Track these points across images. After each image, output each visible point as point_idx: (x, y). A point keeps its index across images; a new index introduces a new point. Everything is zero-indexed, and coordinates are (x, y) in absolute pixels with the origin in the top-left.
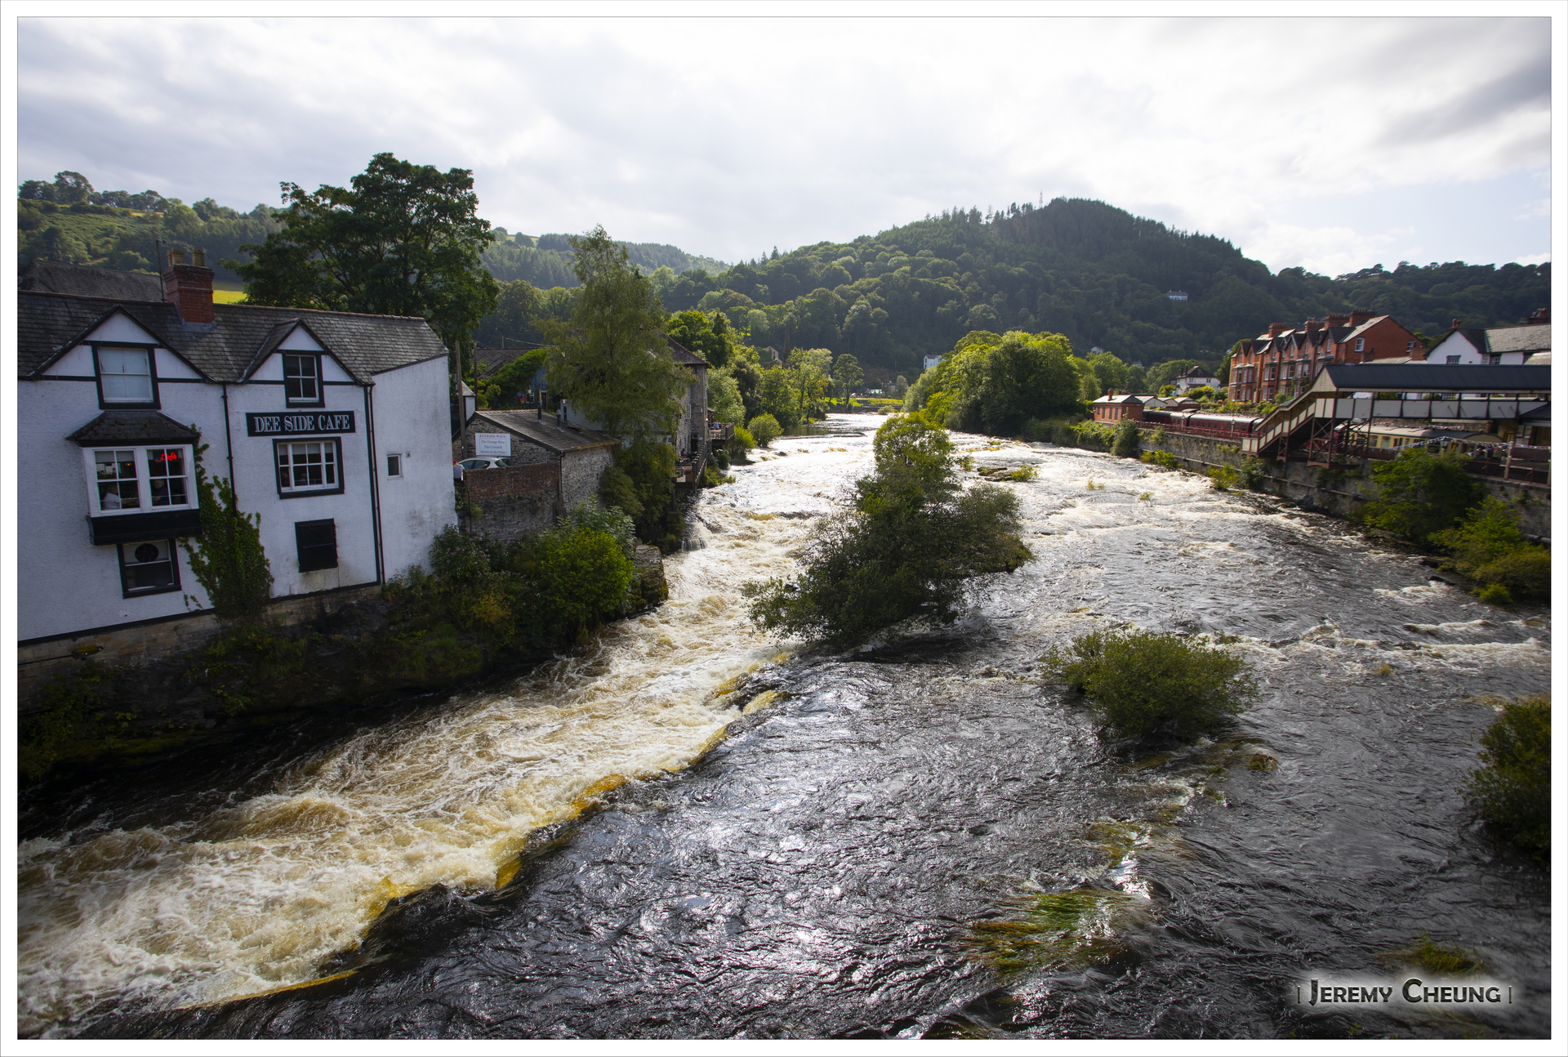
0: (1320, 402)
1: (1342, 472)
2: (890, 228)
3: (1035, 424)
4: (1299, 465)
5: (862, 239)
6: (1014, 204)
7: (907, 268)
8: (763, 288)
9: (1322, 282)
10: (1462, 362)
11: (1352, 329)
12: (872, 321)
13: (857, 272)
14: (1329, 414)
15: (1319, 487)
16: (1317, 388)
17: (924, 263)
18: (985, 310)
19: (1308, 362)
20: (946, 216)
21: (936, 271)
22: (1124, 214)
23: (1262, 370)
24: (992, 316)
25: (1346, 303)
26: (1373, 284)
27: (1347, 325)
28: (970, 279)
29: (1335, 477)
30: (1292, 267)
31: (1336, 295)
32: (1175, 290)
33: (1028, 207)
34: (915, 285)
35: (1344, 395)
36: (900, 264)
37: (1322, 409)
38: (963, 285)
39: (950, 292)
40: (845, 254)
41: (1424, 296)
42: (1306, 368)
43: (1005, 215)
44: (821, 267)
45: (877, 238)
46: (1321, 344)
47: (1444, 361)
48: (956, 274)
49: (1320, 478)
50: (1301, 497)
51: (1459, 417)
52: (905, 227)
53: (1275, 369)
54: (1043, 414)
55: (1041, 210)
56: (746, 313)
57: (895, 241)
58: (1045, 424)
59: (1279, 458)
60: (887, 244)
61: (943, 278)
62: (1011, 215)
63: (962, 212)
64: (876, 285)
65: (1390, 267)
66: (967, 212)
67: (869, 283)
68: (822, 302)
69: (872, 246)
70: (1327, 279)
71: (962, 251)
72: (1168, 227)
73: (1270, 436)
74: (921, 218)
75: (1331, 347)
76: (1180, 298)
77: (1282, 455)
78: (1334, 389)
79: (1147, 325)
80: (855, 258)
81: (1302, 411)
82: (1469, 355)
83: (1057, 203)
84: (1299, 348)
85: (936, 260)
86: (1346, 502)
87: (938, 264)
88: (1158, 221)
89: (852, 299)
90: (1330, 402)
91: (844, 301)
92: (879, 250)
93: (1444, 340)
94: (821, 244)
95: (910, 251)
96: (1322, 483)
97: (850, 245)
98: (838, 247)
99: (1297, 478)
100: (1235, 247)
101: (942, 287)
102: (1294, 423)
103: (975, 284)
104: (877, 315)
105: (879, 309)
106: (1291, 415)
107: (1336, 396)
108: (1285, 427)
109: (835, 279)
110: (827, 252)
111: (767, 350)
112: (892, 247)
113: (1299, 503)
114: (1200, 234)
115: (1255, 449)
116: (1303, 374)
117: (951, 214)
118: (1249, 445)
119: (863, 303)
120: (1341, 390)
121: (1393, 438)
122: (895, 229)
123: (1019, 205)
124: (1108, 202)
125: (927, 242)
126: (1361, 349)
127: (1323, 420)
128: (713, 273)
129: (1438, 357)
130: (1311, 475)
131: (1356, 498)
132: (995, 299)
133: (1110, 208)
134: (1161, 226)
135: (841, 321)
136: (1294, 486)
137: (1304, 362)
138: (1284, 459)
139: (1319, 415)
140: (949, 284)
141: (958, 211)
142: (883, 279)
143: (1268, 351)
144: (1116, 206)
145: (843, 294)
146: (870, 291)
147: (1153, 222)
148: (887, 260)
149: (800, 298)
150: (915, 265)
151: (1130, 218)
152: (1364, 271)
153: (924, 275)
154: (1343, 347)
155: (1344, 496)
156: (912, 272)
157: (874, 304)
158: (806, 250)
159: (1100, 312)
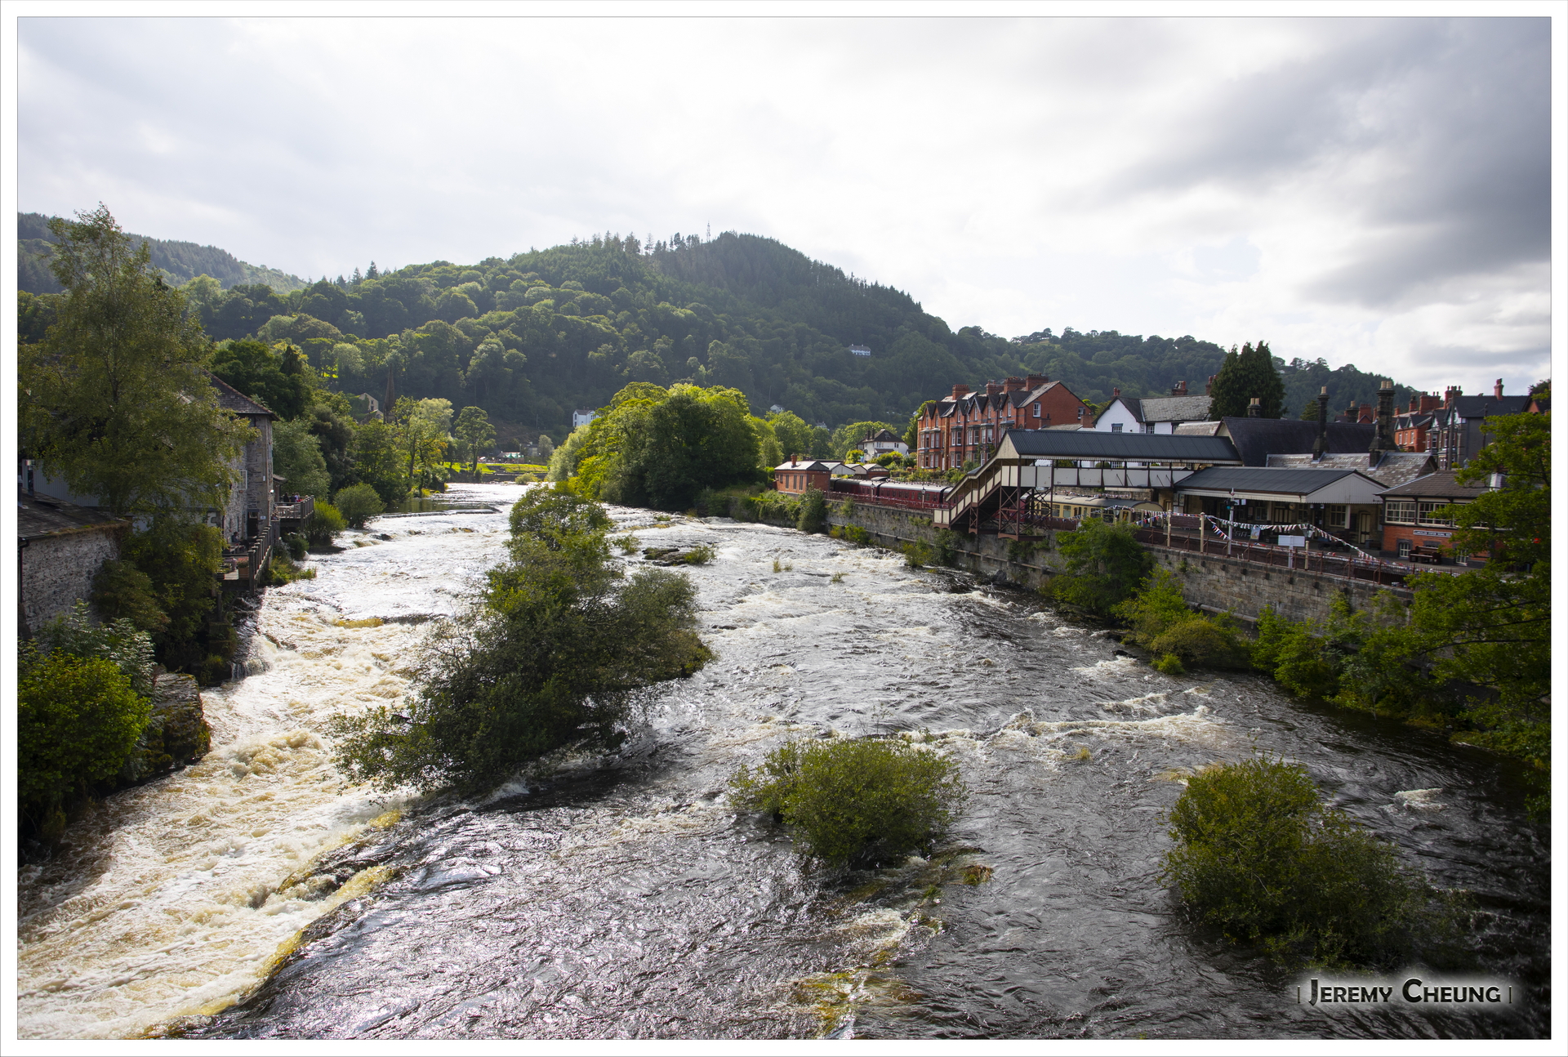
0: (1005, 469)
1: (1030, 544)
2: (527, 251)
3: (710, 495)
4: (990, 537)
5: (491, 262)
6: (678, 235)
7: (550, 302)
8: (356, 316)
9: (999, 344)
10: (1125, 430)
11: (1029, 394)
12: (506, 365)
13: (485, 303)
14: (1014, 483)
15: (1010, 560)
16: (1001, 455)
17: (571, 296)
18: (646, 358)
19: (991, 427)
20: (597, 242)
21: (586, 307)
22: (801, 255)
23: (948, 434)
24: (656, 365)
25: (1022, 366)
26: (1044, 348)
27: (1025, 389)
28: (628, 320)
29: (1023, 550)
30: (971, 326)
31: (1012, 358)
32: (857, 344)
33: (694, 239)
34: (560, 323)
35: (1027, 463)
36: (541, 296)
37: (1007, 477)
38: (620, 326)
39: (604, 334)
40: (469, 279)
41: (1088, 363)
42: (990, 433)
43: (668, 247)
44: (437, 294)
45: (511, 262)
46: (1003, 408)
47: (1109, 430)
48: (610, 312)
49: (1011, 552)
50: (995, 573)
51: (1126, 486)
52: (547, 251)
53: (961, 432)
54: (720, 483)
55: (709, 244)
56: (331, 347)
57: (534, 268)
58: (722, 495)
59: (971, 530)
60: (524, 270)
61: (595, 317)
62: (675, 248)
63: (616, 239)
64: (511, 321)
65: (1058, 333)
66: (622, 239)
67: (501, 318)
68: (438, 339)
69: (504, 271)
70: (1003, 340)
71: (617, 285)
72: (847, 274)
73: (961, 506)
74: (567, 242)
75: (1010, 410)
76: (863, 353)
77: (973, 527)
78: (1017, 456)
79: (830, 382)
80: (482, 285)
81: (988, 480)
82: (1131, 426)
83: (727, 237)
84: (982, 412)
85: (586, 295)
86: (1037, 575)
87: (588, 299)
88: (836, 267)
89: (479, 336)
90: (1015, 469)
91: (469, 339)
92: (514, 277)
93: (1108, 408)
94: (437, 264)
95: (554, 281)
96: (1013, 557)
97: (475, 268)
98: (460, 269)
99: (990, 552)
100: (915, 301)
101: (594, 327)
102: (983, 491)
103: (634, 325)
104: (512, 358)
105: (514, 351)
106: (980, 483)
107: (1020, 463)
108: (974, 497)
109: (456, 308)
110: (445, 274)
111: (362, 397)
112: (530, 274)
113: (993, 579)
114: (880, 285)
115: (946, 521)
116: (988, 439)
117: (603, 239)
118: (941, 517)
119: (493, 342)
120: (1024, 457)
121: (1073, 507)
122: (534, 253)
123: (684, 236)
124: (782, 242)
125: (575, 272)
126: (1039, 415)
127: (1009, 489)
128: (281, 291)
129: (1104, 426)
130: (1002, 548)
131: (1045, 572)
132: (659, 344)
133: (785, 249)
134: (839, 273)
135: (465, 363)
136: (988, 560)
137: (988, 427)
138: (975, 531)
139: (1005, 483)
140: (603, 324)
141: (612, 237)
142: (519, 314)
143: (953, 415)
144: (792, 247)
145: (467, 329)
146: (503, 327)
147: (831, 267)
148: (524, 289)
149: (408, 331)
150: (560, 299)
151: (806, 261)
152: (1036, 334)
153: (571, 311)
154: (1022, 412)
155: (1034, 570)
156: (556, 307)
157: (509, 344)
158: (416, 270)
159: (779, 365)
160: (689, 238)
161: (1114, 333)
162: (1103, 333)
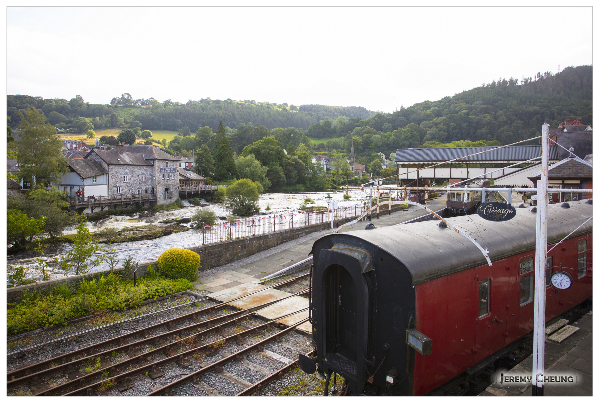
5: (445, 98)
6: (539, 73)
7: (465, 111)
13: (437, 114)
17: (476, 108)
20: (494, 83)
21: (481, 112)
28: (501, 115)
33: (548, 74)
34: (467, 120)
36: (462, 109)
38: (496, 118)
39: (487, 122)
40: (435, 106)
44: (420, 113)
45: (454, 97)
48: (493, 112)
52: (470, 90)
55: (558, 75)
57: (462, 98)
60: (458, 99)
61: (484, 115)
62: (537, 79)
64: (444, 120)
66: (507, 80)
67: (441, 120)
69: (450, 101)
71: (499, 100)
80: (439, 108)
87: (483, 108)
89: (429, 128)
91: (425, 129)
92: (453, 103)
94: (425, 102)
95: (469, 102)
97: (439, 101)
101: (482, 120)
105: (442, 132)
109: (424, 118)
110: (427, 105)
112: (460, 101)
119: (434, 130)
122: (464, 92)
125: (480, 97)
135: (421, 139)
140: (487, 118)
145: (425, 126)
146: (440, 123)
148: (456, 107)
149: (400, 128)
150: (470, 109)
153: (473, 114)
156: (468, 114)
158: (417, 105)
160: (545, 73)
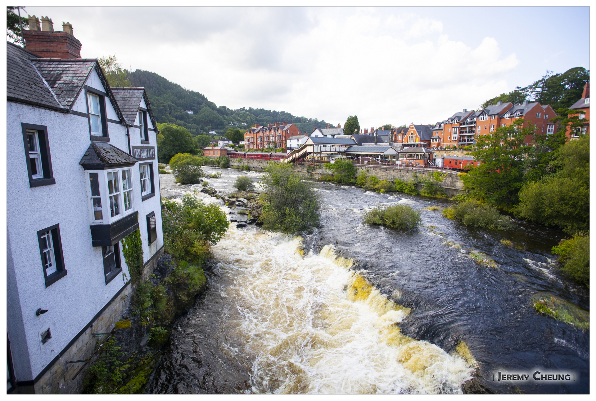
0: (308, 147)
1: (314, 167)
10: (319, 136)
14: (312, 151)
16: (307, 143)
23: (257, 138)
27: (283, 125)
29: (311, 170)
30: (223, 106)
31: (236, 115)
32: (189, 110)
42: (273, 138)
46: (277, 131)
49: (308, 169)
53: (262, 138)
65: (247, 109)
70: (232, 110)
73: (291, 158)
77: (297, 163)
81: (302, 150)
84: (270, 132)
90: (312, 147)
100: (206, 97)
102: (300, 154)
106: (298, 151)
108: (297, 155)
115: (286, 162)
118: (283, 161)
120: (315, 144)
126: (289, 133)
127: (310, 153)
139: (308, 151)
143: (258, 132)
154: (284, 132)
155: (316, 174)
161: (263, 109)
162: (260, 109)
